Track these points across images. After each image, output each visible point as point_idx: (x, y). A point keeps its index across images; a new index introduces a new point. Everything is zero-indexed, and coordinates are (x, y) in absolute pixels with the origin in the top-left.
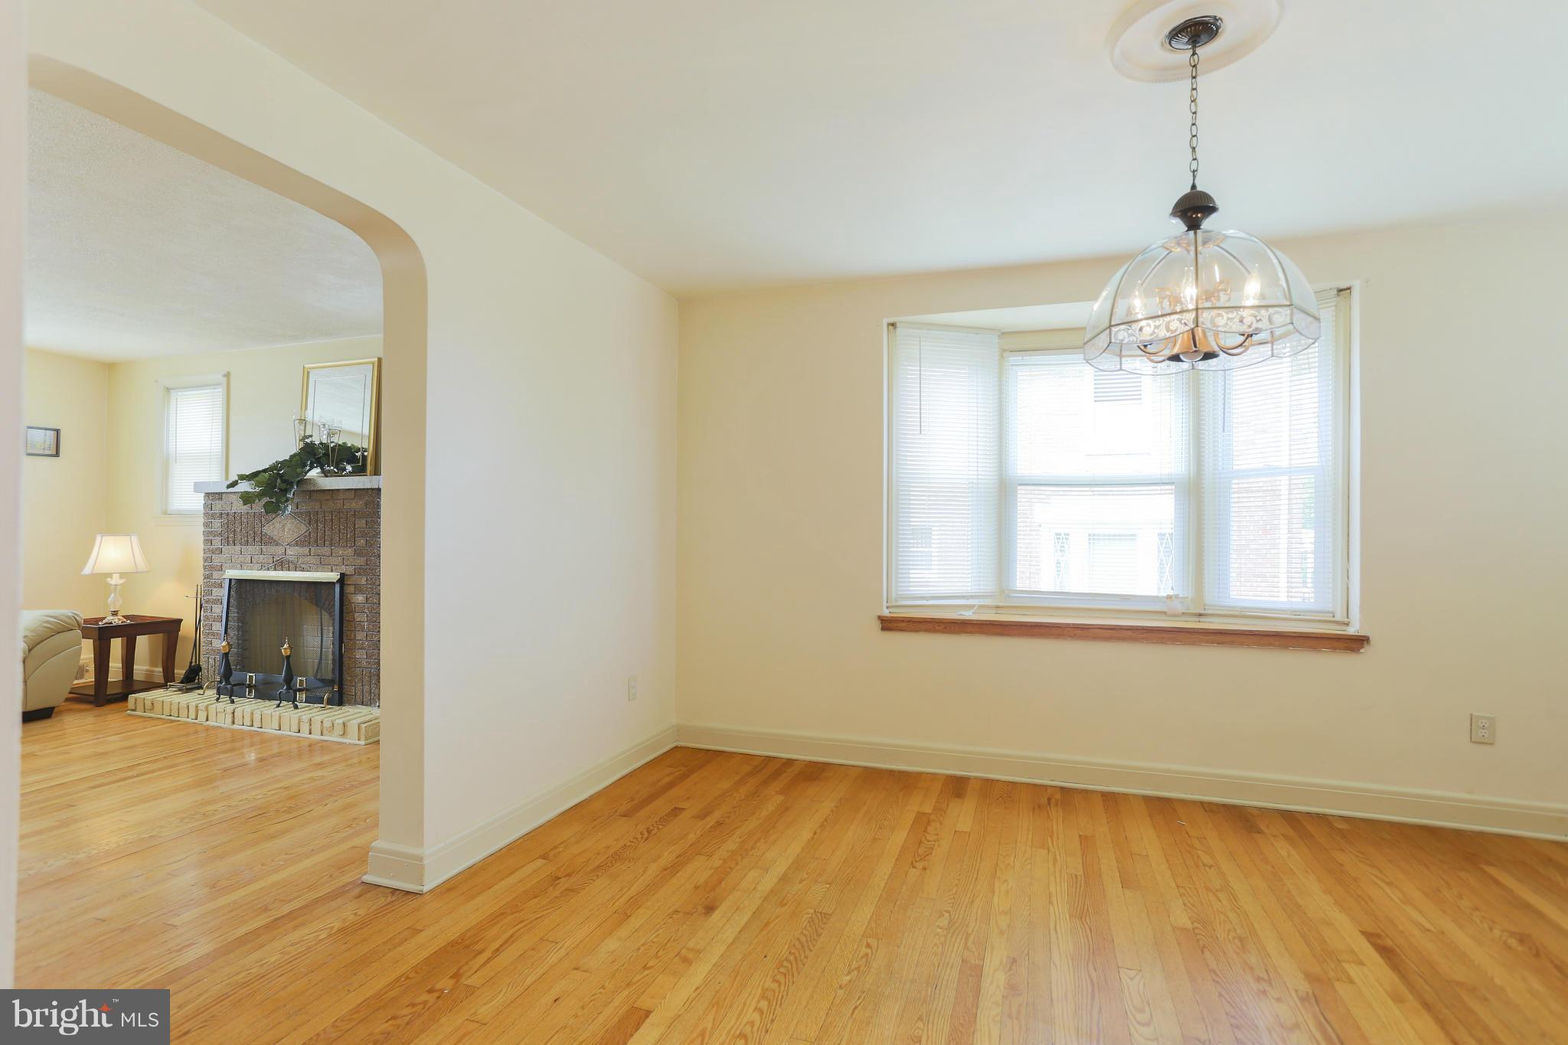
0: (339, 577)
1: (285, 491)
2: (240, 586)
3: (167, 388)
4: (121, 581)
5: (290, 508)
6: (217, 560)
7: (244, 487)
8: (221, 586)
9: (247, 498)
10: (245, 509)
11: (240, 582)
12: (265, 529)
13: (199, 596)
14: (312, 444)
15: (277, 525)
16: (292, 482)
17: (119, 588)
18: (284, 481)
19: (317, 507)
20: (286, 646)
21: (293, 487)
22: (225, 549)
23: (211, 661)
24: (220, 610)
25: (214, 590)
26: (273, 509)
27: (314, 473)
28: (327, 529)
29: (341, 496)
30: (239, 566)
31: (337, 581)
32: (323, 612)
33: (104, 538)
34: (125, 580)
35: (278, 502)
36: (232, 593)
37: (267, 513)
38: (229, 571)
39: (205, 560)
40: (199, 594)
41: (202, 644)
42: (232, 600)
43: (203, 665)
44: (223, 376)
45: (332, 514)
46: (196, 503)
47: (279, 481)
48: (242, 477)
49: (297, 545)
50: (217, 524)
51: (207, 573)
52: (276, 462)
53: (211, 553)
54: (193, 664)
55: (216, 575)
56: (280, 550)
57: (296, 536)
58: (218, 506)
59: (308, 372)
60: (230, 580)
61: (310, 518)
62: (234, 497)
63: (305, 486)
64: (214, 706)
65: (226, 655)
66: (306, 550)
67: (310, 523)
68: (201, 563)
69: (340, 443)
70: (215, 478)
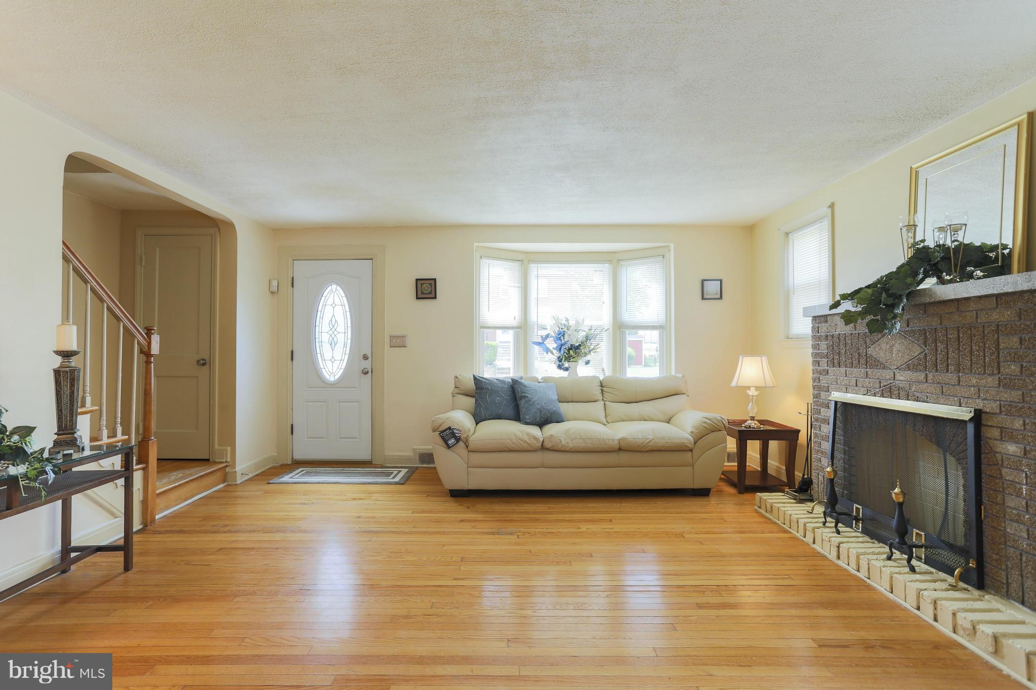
0: (972, 415)
1: (892, 306)
2: (845, 410)
3: (786, 233)
4: (756, 393)
5: (898, 326)
6: (824, 381)
7: (847, 306)
8: (828, 407)
9: (848, 318)
10: (849, 329)
11: (845, 405)
12: (870, 351)
13: (810, 413)
14: (926, 248)
15: (884, 346)
16: (901, 296)
17: (755, 398)
18: (889, 295)
19: (935, 322)
20: (897, 490)
21: (902, 301)
22: (831, 370)
23: (821, 478)
24: (827, 429)
25: (822, 410)
26: (878, 327)
27: (930, 283)
28: (951, 350)
29: (973, 306)
30: (844, 389)
31: (971, 419)
32: (948, 457)
33: (744, 358)
34: (759, 392)
35: (884, 319)
36: (838, 415)
37: (871, 332)
38: (834, 393)
39: (814, 381)
40: (810, 411)
41: (813, 460)
42: (838, 422)
43: (815, 480)
44: (828, 208)
45: (958, 331)
46: (803, 327)
47: (884, 295)
48: (845, 297)
49: (909, 368)
50: (823, 345)
51: (816, 392)
52: (881, 277)
53: (819, 374)
54: (806, 476)
55: (823, 394)
56: (888, 374)
57: (906, 358)
58: (824, 328)
59: (917, 172)
60: (836, 402)
61: (925, 337)
62: (838, 318)
63: (917, 298)
64: (819, 531)
65: (832, 481)
66: (922, 376)
67: (925, 344)
68: (811, 383)
69: (966, 242)
70: (821, 301)
